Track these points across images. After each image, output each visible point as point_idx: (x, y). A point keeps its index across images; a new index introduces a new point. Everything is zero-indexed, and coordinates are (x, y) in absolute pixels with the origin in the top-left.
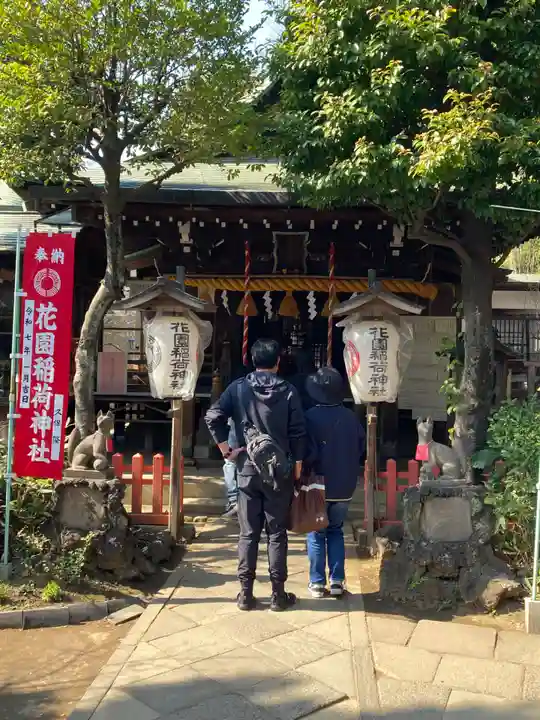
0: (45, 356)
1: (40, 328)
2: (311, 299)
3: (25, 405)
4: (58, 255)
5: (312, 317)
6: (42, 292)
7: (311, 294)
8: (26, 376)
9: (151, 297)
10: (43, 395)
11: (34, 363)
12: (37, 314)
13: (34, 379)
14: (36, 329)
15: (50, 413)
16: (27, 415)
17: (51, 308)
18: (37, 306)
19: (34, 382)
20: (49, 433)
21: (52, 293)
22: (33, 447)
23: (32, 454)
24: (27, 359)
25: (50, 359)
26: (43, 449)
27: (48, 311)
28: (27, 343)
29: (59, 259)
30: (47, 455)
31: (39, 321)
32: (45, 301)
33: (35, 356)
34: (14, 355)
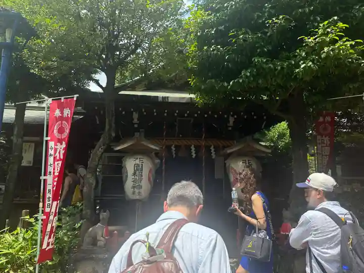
1: (58, 158)
2: (193, 149)
4: (67, 112)
6: (58, 136)
7: (193, 146)
8: (49, 191)
12: (56, 150)
14: (55, 159)
17: (64, 145)
18: (56, 145)
21: (64, 136)
24: (49, 179)
27: (62, 147)
28: (50, 169)
29: (68, 114)
31: (57, 154)
32: (60, 141)
34: (42, 178)
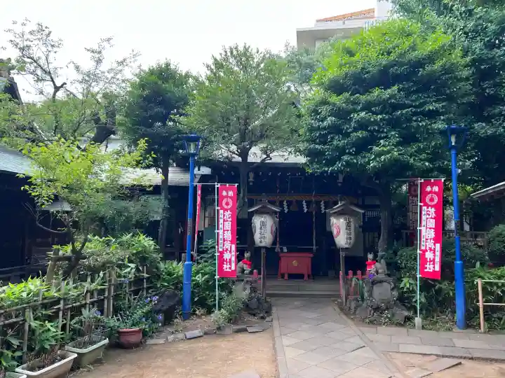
0: (228, 230)
2: (304, 204)
3: (221, 250)
4: (231, 193)
5: (305, 211)
6: (226, 207)
7: (304, 201)
9: (260, 206)
10: (228, 245)
11: (224, 233)
12: (224, 215)
13: (224, 239)
14: (224, 221)
15: (230, 252)
16: (222, 253)
17: (229, 212)
18: (224, 212)
19: (224, 240)
20: (230, 260)
21: (229, 207)
22: (225, 266)
23: (224, 268)
24: (221, 232)
25: (230, 232)
26: (228, 266)
27: (228, 213)
28: (221, 226)
29: (231, 195)
30: (230, 268)
32: (227, 210)
33: (224, 231)
34: (216, 231)
